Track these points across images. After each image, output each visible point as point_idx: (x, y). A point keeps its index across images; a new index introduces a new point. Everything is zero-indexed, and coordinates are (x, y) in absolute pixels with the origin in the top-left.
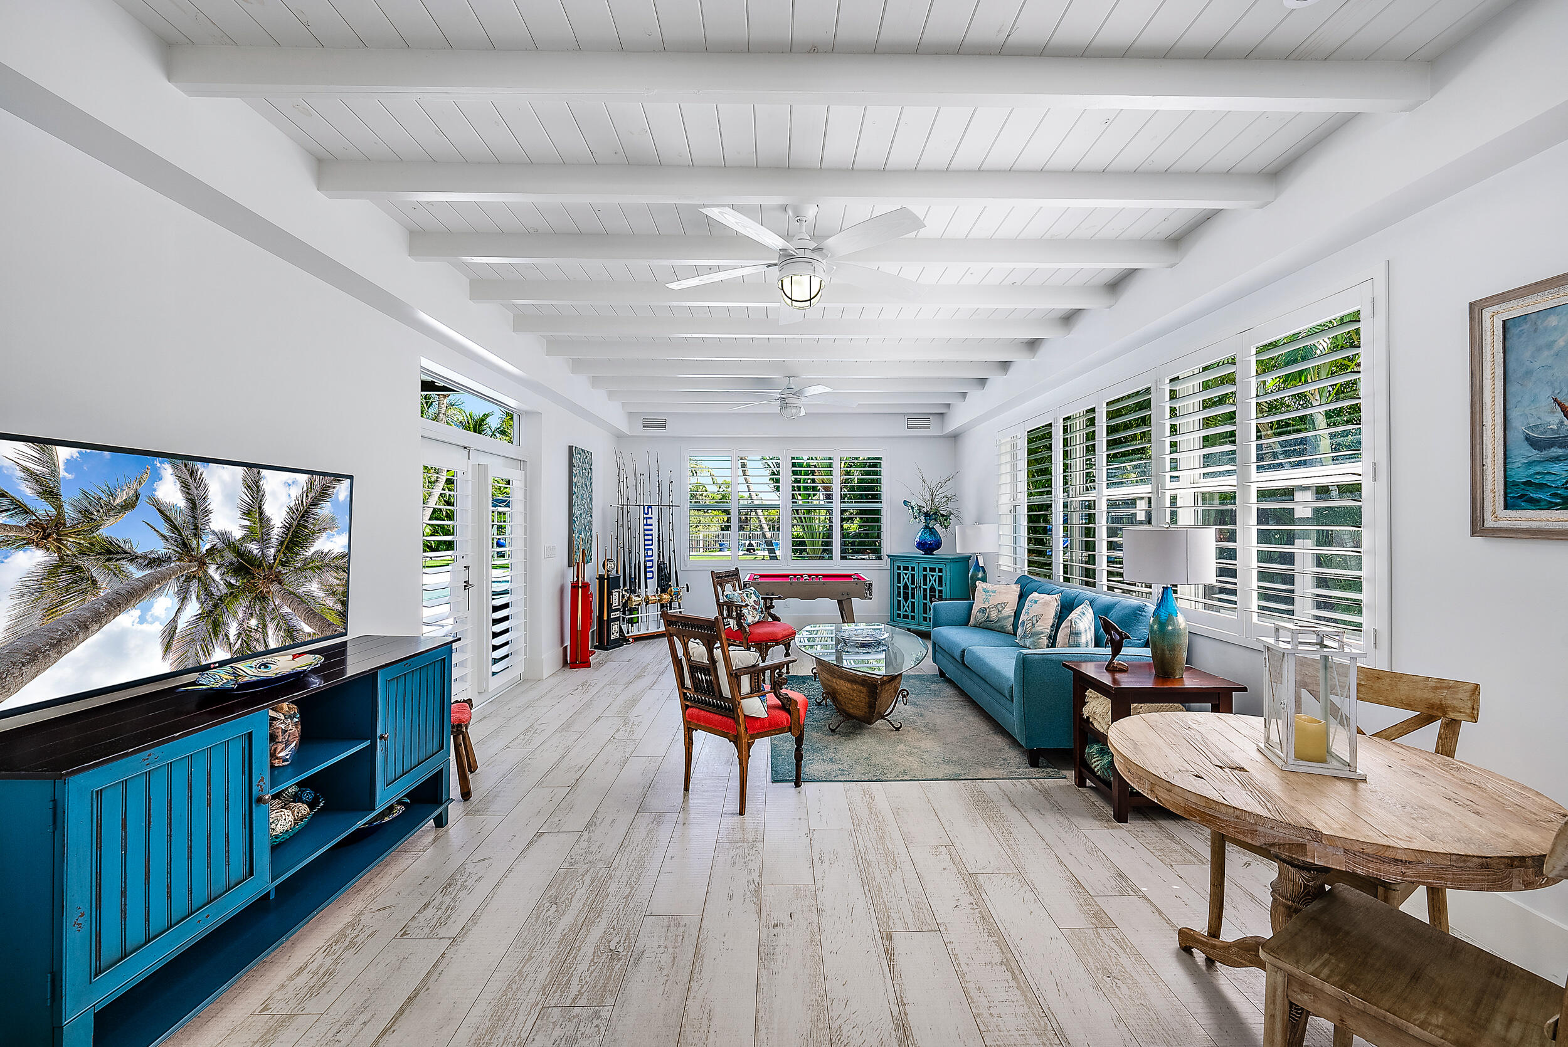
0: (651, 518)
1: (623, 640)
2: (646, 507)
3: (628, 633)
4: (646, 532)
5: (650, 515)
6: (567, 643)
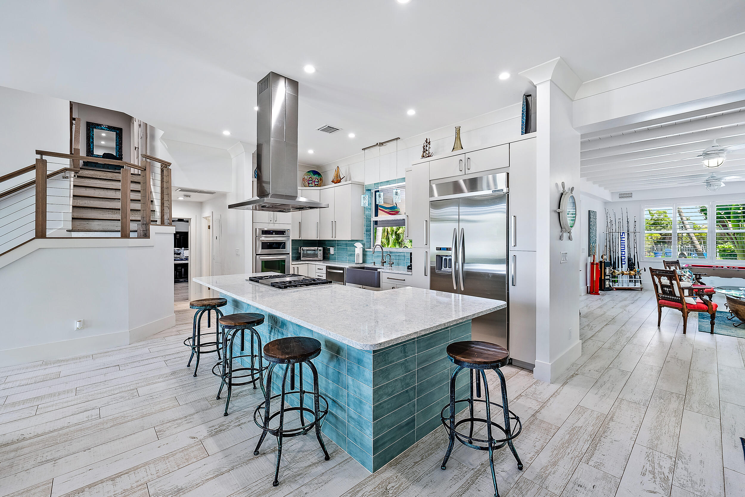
0: (624, 238)
1: (610, 289)
2: (621, 233)
3: (613, 286)
4: (622, 244)
5: (623, 236)
6: (588, 285)
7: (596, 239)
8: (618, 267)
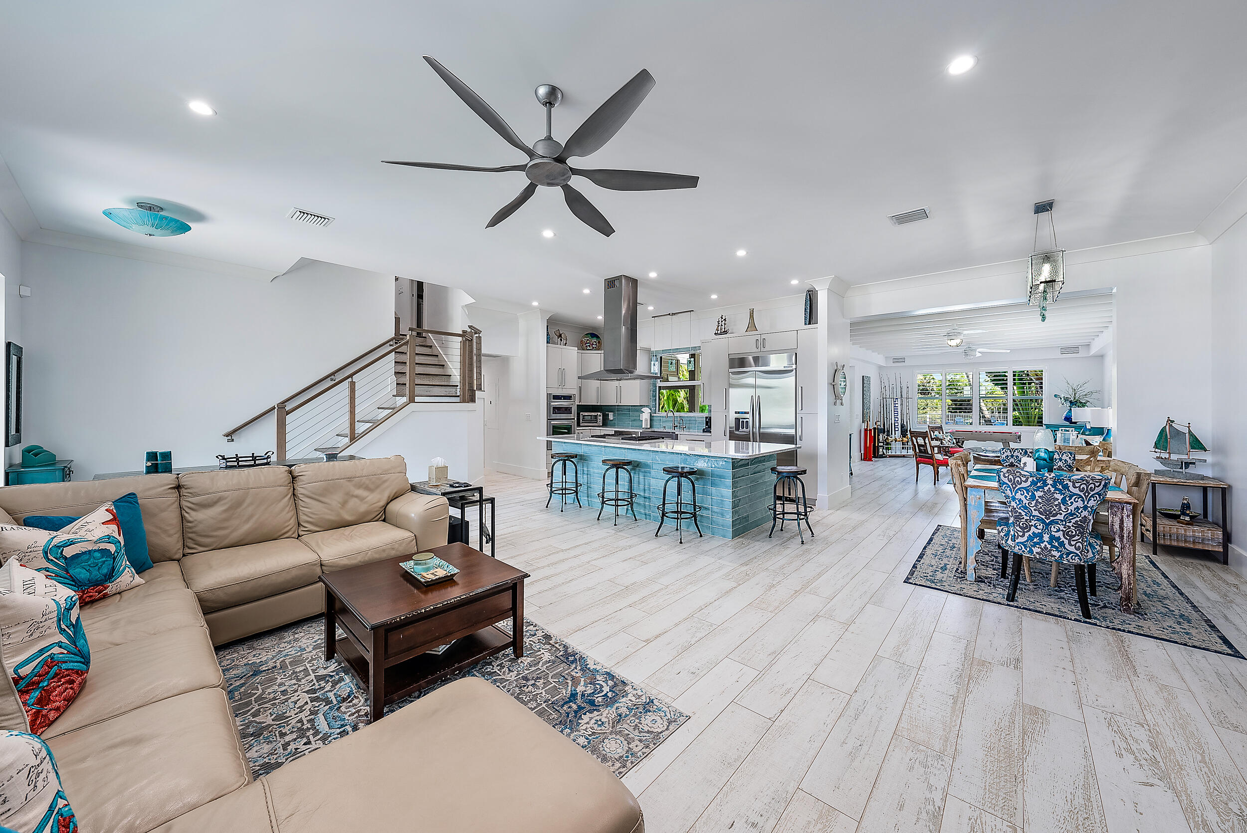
0: (898, 404)
1: (884, 456)
2: (895, 399)
3: (886, 453)
4: (896, 410)
5: (896, 402)
6: (862, 452)
7: (870, 405)
8: (892, 434)
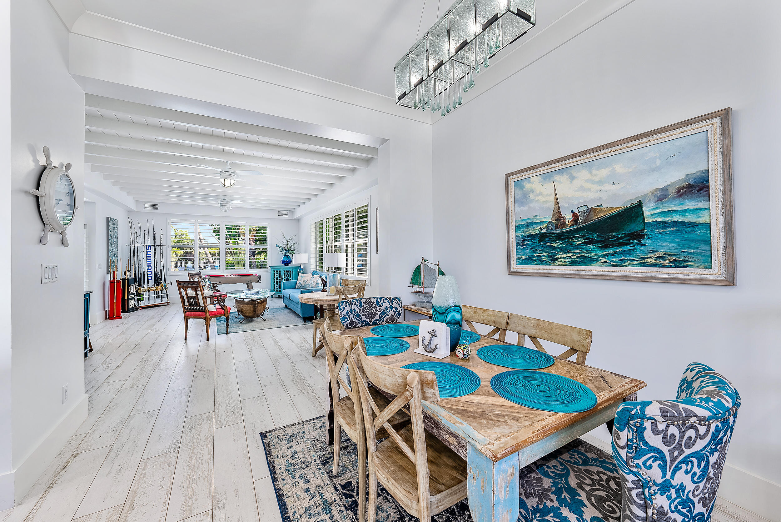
0: (150, 251)
1: (135, 309)
2: (147, 246)
3: (138, 305)
4: (148, 258)
5: (149, 250)
6: (107, 309)
7: (117, 253)
8: (144, 284)
